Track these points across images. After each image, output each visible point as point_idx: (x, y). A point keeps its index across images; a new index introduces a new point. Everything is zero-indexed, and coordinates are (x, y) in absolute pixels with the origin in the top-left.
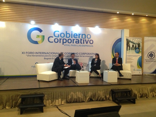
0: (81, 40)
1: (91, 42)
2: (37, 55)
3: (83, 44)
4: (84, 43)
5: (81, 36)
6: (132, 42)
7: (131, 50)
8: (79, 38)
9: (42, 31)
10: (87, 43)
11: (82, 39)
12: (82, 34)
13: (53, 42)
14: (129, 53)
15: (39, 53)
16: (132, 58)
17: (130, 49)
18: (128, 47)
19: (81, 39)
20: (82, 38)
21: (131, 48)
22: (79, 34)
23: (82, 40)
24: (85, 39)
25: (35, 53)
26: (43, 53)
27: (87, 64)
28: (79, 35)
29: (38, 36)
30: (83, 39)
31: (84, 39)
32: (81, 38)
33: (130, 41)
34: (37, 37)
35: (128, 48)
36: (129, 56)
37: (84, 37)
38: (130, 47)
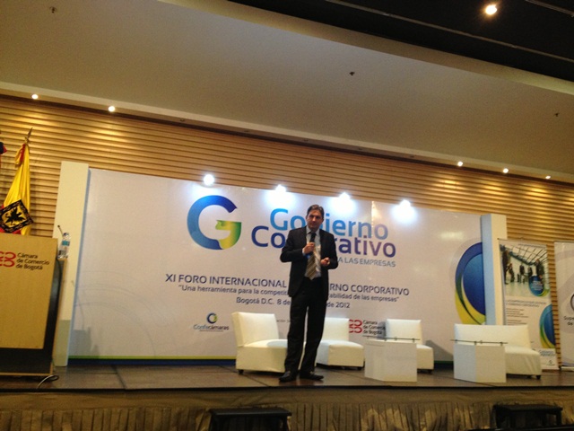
0: (357, 242)
1: (389, 250)
2: (215, 285)
3: (362, 256)
4: (365, 253)
5: (355, 228)
6: (517, 257)
7: (516, 284)
8: (350, 235)
9: (236, 208)
10: (375, 253)
11: (359, 239)
12: (360, 223)
13: (266, 245)
14: (511, 294)
15: (220, 280)
16: (521, 312)
17: (512, 281)
18: (508, 273)
19: (356, 239)
20: (360, 235)
21: (516, 277)
22: (350, 222)
23: (359, 241)
25: (208, 280)
26: (236, 280)
27: (377, 326)
28: (351, 224)
29: (222, 223)
30: (362, 239)
31: (365, 239)
32: (357, 236)
33: (511, 254)
34: (217, 227)
35: (508, 275)
36: (514, 303)
37: (367, 234)
38: (511, 272)
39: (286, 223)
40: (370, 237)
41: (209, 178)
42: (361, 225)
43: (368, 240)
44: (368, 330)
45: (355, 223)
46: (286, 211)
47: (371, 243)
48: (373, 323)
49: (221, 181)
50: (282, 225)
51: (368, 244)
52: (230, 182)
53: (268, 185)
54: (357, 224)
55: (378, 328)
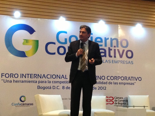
0: (110, 50)
2: (24, 79)
3: (113, 58)
4: (115, 57)
5: (109, 41)
8: (106, 45)
9: (34, 31)
10: (121, 56)
11: (111, 48)
12: (111, 38)
13: (54, 54)
15: (27, 75)
19: (109, 48)
20: (112, 46)
22: (105, 38)
23: (111, 50)
24: (118, 48)
25: (19, 76)
26: (36, 76)
27: (123, 100)
28: (106, 39)
29: (27, 41)
30: (113, 48)
31: (115, 48)
32: (110, 46)
34: (23, 44)
37: (116, 45)
39: (66, 39)
40: (118, 46)
41: (17, 14)
42: (112, 40)
43: (116, 48)
44: (117, 102)
45: (108, 39)
46: (66, 32)
47: (118, 50)
48: (120, 98)
49: (25, 15)
50: (64, 41)
51: (117, 51)
52: (31, 15)
53: (55, 17)
54: (110, 39)
55: (123, 101)
